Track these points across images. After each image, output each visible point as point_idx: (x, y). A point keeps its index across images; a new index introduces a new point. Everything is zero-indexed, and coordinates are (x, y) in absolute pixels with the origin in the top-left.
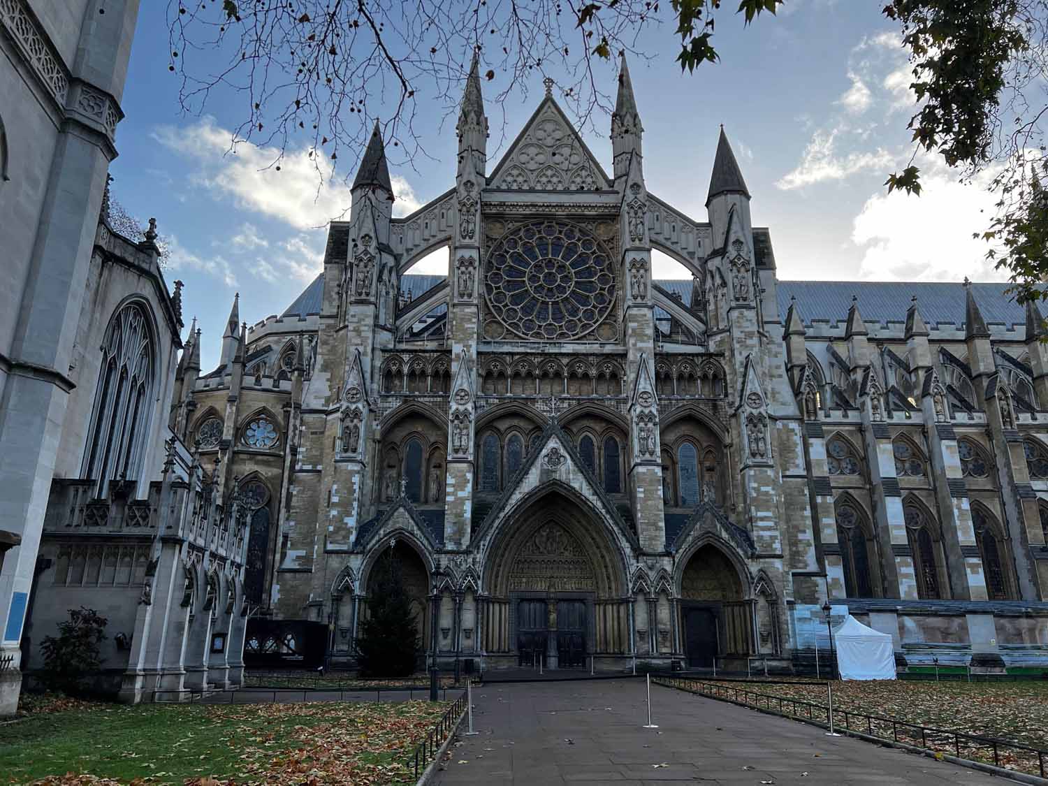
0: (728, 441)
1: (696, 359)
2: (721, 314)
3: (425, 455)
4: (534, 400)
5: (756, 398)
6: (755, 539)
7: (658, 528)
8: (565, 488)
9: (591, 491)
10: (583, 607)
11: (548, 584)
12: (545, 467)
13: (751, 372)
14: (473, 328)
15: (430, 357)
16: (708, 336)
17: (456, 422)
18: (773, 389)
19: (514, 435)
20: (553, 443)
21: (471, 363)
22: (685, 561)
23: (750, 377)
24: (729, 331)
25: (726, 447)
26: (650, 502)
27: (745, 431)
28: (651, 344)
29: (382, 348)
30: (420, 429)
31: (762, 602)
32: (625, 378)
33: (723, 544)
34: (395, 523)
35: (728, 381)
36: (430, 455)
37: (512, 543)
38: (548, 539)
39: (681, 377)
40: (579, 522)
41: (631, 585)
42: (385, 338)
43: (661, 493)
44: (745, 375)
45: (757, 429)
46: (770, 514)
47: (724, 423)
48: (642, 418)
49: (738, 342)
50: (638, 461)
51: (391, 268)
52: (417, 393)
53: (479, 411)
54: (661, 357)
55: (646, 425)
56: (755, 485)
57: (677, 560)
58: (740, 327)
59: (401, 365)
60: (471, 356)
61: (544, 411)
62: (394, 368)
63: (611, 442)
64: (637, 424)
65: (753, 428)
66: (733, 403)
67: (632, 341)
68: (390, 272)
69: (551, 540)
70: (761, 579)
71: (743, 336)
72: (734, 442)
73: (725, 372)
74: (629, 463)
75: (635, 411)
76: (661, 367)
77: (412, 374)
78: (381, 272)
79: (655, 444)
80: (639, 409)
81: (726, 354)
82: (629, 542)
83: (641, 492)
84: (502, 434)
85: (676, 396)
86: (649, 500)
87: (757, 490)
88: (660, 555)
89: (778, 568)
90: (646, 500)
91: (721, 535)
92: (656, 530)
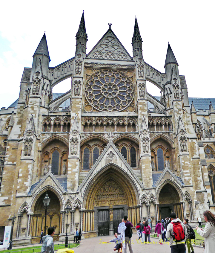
0: (173, 146)
1: (162, 118)
2: (170, 103)
3: (60, 156)
4: (103, 134)
5: (183, 131)
6: (184, 180)
7: (150, 179)
8: (115, 166)
9: (125, 167)
10: (123, 211)
11: (109, 203)
12: (108, 159)
13: (180, 122)
14: (80, 107)
15: (62, 118)
16: (166, 111)
17: (72, 142)
18: (188, 129)
19: (96, 147)
20: (111, 149)
21: (78, 120)
22: (160, 190)
23: (181, 124)
24: (173, 109)
25: (173, 149)
26: (147, 170)
27: (179, 143)
28: (146, 113)
29: (43, 114)
30: (58, 146)
31: (186, 202)
32: (138, 125)
33: (173, 183)
35: (173, 126)
36: (62, 156)
37: (95, 189)
38: (109, 186)
39: (157, 125)
40: (121, 179)
41: (140, 201)
42: (44, 111)
43: (151, 166)
44: (179, 124)
45: (183, 142)
46: (188, 171)
47: (172, 140)
48: (144, 139)
49: (176, 112)
50: (143, 155)
51: (48, 85)
52: (57, 132)
53: (82, 139)
54: (150, 118)
55: (145, 142)
56: (183, 161)
57: (157, 190)
58: (176, 107)
59: (50, 121)
60: (79, 117)
61: (107, 138)
62: (48, 123)
63: (133, 149)
64: (142, 141)
65: (182, 142)
66: (175, 133)
67: (139, 112)
68: (47, 86)
69: (110, 186)
70: (186, 195)
71: (177, 110)
72: (176, 147)
73: (172, 123)
74: (139, 156)
75: (141, 136)
76: (150, 121)
77: (55, 125)
78: (43, 86)
79: (148, 149)
80: (142, 136)
81: (172, 116)
82: (140, 185)
83: (143, 166)
84: (91, 147)
85: (156, 131)
86: (147, 169)
87: (184, 163)
88: (151, 189)
89: (191, 190)
90: (145, 169)
91: (172, 179)
92: (149, 179)
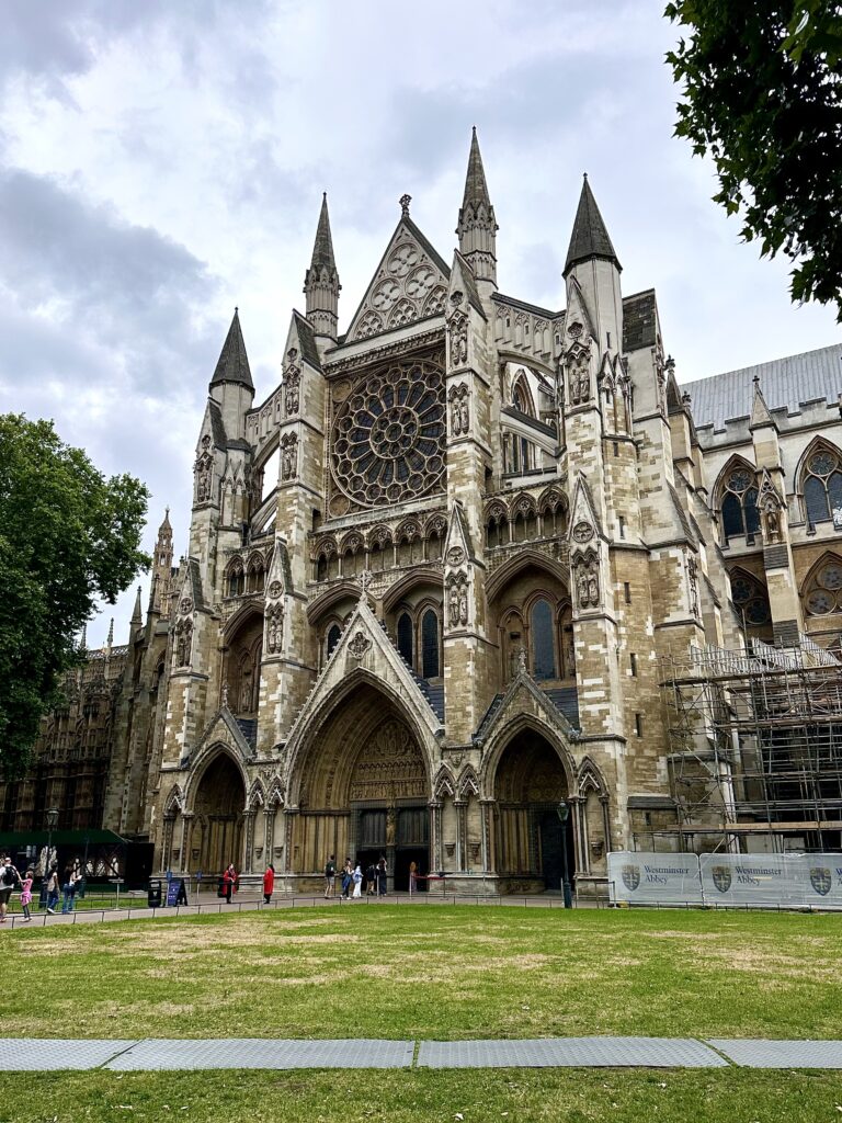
1: (534, 490)
5: (585, 529)
6: (580, 716)
7: (466, 715)
8: (371, 678)
9: (395, 680)
12: (350, 656)
13: (579, 494)
15: (266, 550)
16: (557, 459)
17: (272, 618)
20: (358, 628)
22: (498, 753)
23: (578, 503)
26: (457, 684)
27: (571, 575)
28: (472, 486)
29: (224, 550)
31: (594, 802)
33: (541, 727)
34: (216, 735)
38: (390, 738)
39: (518, 518)
41: (433, 788)
42: (231, 540)
43: (470, 668)
46: (599, 681)
48: (453, 580)
49: (572, 459)
50: (446, 633)
52: (256, 592)
54: (494, 499)
55: (459, 588)
56: (584, 644)
57: (485, 752)
58: (575, 439)
59: (241, 565)
61: (371, 589)
62: (237, 569)
64: (448, 588)
65: (585, 569)
67: (450, 487)
70: (585, 771)
73: (567, 501)
75: (445, 572)
76: (497, 511)
77: (253, 573)
78: (226, 471)
79: (466, 610)
80: (448, 569)
83: (448, 672)
84: (342, 623)
85: (511, 544)
86: (456, 681)
87: (584, 650)
88: (467, 749)
89: (609, 754)
90: (453, 680)
91: (537, 715)
92: (464, 716)
